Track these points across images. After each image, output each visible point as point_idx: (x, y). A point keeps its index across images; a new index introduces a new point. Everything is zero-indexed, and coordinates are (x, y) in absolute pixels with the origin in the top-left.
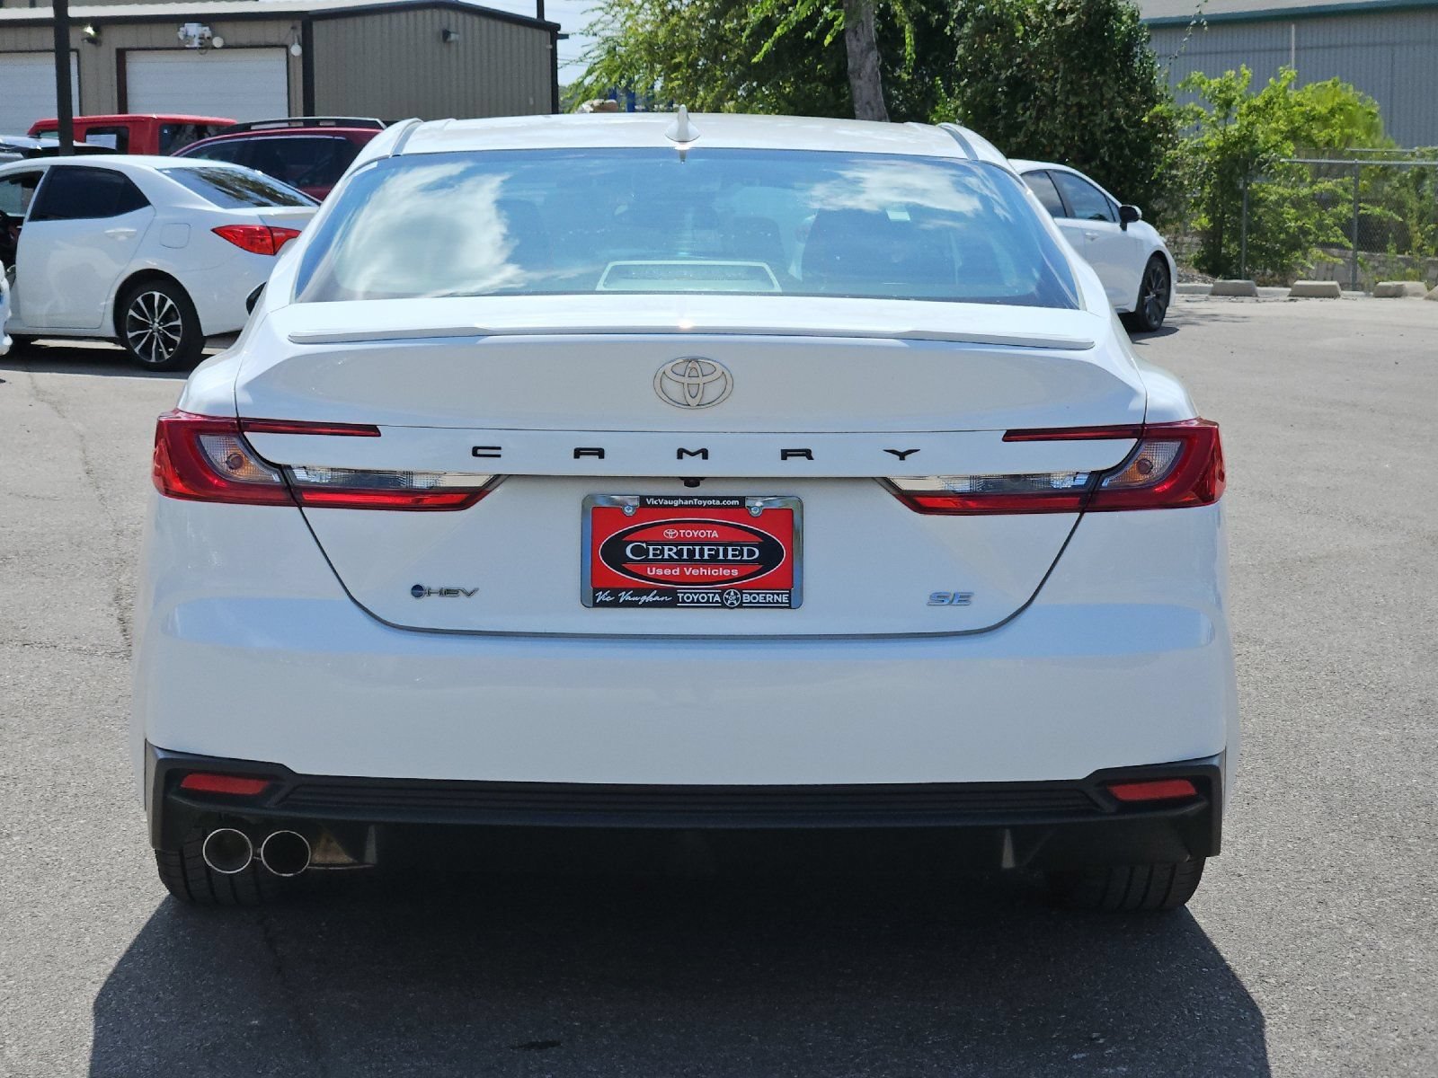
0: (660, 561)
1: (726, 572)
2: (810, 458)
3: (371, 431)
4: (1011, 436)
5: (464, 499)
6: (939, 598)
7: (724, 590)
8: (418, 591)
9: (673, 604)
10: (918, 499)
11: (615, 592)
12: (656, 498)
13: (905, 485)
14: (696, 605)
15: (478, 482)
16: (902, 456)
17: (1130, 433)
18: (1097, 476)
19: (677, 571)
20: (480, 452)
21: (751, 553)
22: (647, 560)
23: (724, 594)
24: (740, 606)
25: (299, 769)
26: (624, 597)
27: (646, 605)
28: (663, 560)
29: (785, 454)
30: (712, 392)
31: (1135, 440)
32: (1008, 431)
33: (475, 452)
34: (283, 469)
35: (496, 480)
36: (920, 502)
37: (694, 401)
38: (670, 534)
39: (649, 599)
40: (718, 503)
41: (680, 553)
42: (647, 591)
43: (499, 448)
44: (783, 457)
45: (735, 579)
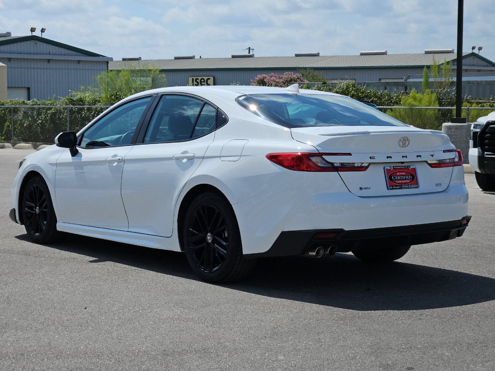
2: (421, 157)
3: (350, 154)
4: (444, 151)
5: (364, 168)
6: (437, 185)
8: (361, 189)
9: (402, 188)
10: (432, 165)
12: (395, 167)
13: (430, 162)
14: (405, 188)
19: (401, 182)
20: (371, 158)
22: (396, 179)
23: (408, 186)
24: (411, 188)
25: (346, 230)
26: (394, 187)
27: (398, 189)
28: (398, 179)
30: (407, 144)
34: (332, 164)
35: (370, 164)
37: (404, 146)
38: (398, 174)
39: (398, 187)
40: (404, 167)
41: (400, 178)
42: (396, 186)
43: (374, 157)
44: (417, 157)
45: (409, 183)
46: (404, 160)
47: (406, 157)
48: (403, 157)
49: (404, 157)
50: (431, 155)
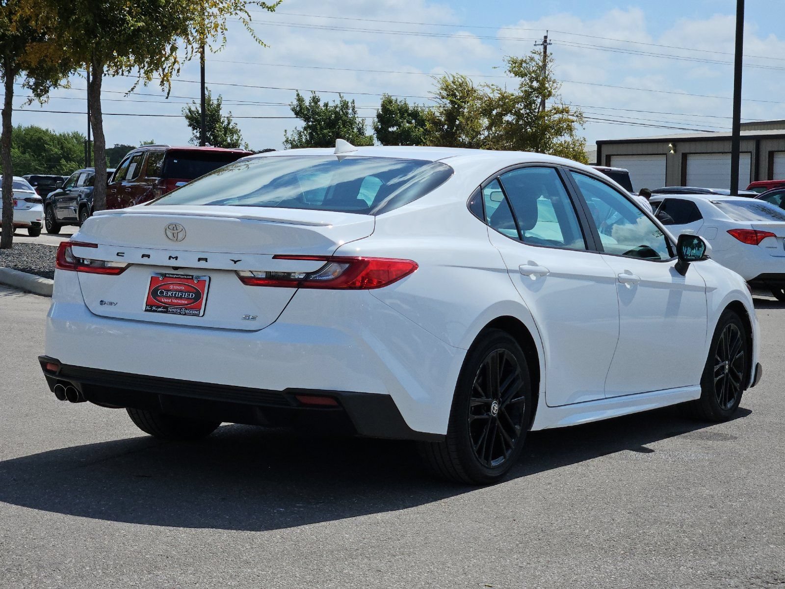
0: (167, 297)
1: (183, 302)
2: (207, 261)
3: (96, 246)
4: (276, 257)
5: (119, 271)
6: (247, 318)
7: (181, 308)
8: (102, 303)
9: (166, 312)
11: (151, 307)
12: (169, 274)
13: (241, 274)
14: (173, 313)
15: (123, 265)
16: (235, 262)
17: (325, 259)
18: (308, 274)
19: (170, 301)
20: (119, 254)
21: (192, 295)
22: (163, 296)
23: (181, 310)
24: (186, 314)
25: (62, 362)
26: (154, 308)
27: (159, 312)
28: (167, 296)
29: (199, 260)
30: (181, 236)
31: (327, 262)
32: (275, 255)
33: (118, 254)
34: (77, 259)
35: (129, 265)
36: (246, 281)
37: (175, 238)
38: (171, 287)
39: (159, 309)
40: (185, 277)
41: (172, 294)
42: (158, 307)
43: (124, 253)
44: (199, 261)
45: (187, 305)
46: (173, 263)
47: (176, 258)
48: (170, 258)
49: (173, 258)
50: (233, 260)
